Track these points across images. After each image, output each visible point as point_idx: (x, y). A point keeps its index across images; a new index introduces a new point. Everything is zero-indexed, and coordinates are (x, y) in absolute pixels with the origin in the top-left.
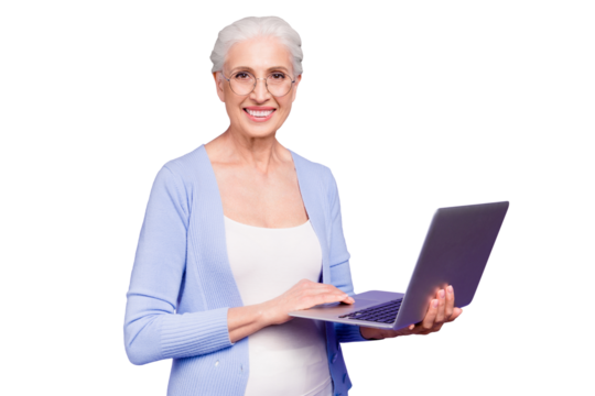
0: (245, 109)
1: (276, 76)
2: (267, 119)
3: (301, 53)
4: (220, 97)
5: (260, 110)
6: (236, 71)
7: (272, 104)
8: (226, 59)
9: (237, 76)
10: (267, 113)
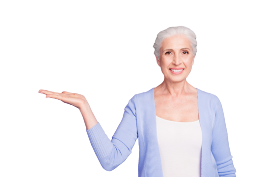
0: (170, 69)
1: (184, 53)
2: (181, 73)
3: (196, 43)
4: (158, 63)
5: (177, 69)
6: (166, 52)
7: (182, 66)
8: (160, 47)
9: (166, 54)
10: (180, 71)
